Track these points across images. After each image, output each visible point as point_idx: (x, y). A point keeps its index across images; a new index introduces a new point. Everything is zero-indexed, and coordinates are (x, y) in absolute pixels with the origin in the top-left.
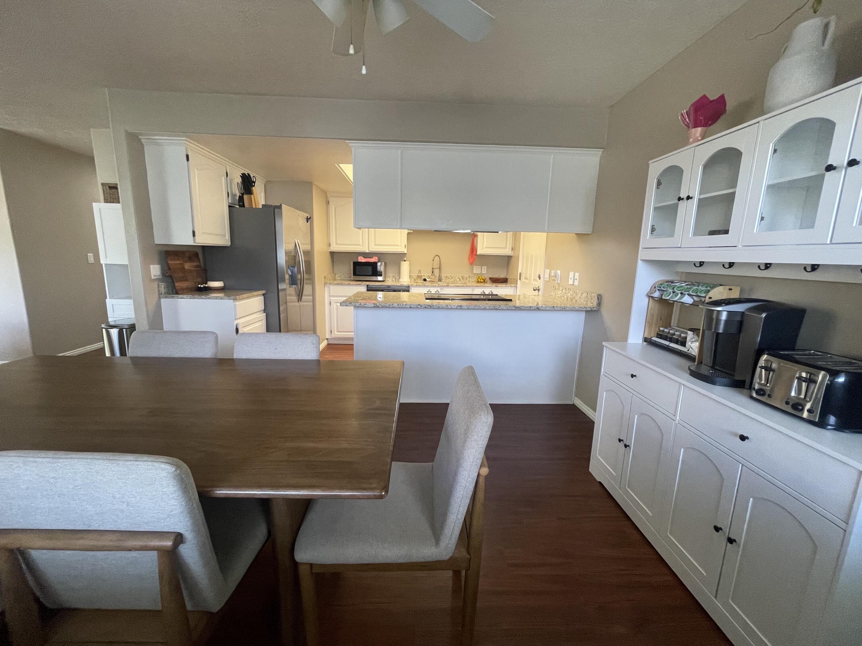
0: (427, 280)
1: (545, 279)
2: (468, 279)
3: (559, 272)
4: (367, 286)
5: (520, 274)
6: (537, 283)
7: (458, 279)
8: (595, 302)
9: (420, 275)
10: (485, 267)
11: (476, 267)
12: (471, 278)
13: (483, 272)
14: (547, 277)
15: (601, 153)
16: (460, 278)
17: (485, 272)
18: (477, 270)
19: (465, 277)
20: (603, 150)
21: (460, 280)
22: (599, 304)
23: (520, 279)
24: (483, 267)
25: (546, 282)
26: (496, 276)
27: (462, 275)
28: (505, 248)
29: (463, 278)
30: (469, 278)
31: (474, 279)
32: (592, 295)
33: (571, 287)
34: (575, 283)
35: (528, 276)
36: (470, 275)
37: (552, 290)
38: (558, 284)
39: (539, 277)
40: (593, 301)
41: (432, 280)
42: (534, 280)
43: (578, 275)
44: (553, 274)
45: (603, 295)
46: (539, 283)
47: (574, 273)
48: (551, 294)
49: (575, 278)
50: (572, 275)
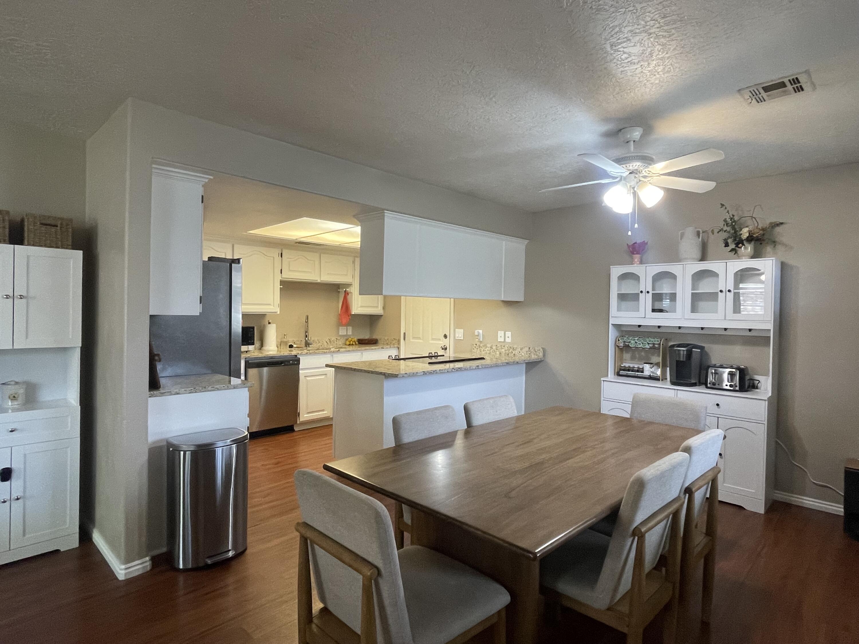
0: (295, 346)
1: (456, 338)
2: (335, 342)
3: (481, 331)
4: (245, 358)
5: (405, 334)
6: (441, 342)
7: (325, 343)
8: (541, 355)
9: (285, 340)
10: (351, 327)
11: (342, 327)
12: (338, 341)
13: (348, 334)
14: (460, 336)
16: (328, 342)
17: (351, 334)
18: (343, 331)
19: (332, 340)
20: (528, 241)
21: (328, 344)
22: (544, 355)
23: (404, 339)
24: (348, 327)
25: (457, 341)
26: (361, 337)
27: (330, 339)
28: (377, 307)
29: (330, 342)
30: (336, 341)
31: (340, 343)
32: (536, 349)
33: (503, 344)
34: (508, 340)
35: (421, 336)
36: (337, 338)
37: (474, 348)
38: (481, 342)
39: (445, 336)
40: (538, 354)
41: (298, 346)
42: (433, 339)
43: (509, 334)
44: (476, 334)
45: (546, 349)
46: (445, 342)
47: (503, 332)
48: (473, 350)
49: (507, 336)
50: (501, 333)
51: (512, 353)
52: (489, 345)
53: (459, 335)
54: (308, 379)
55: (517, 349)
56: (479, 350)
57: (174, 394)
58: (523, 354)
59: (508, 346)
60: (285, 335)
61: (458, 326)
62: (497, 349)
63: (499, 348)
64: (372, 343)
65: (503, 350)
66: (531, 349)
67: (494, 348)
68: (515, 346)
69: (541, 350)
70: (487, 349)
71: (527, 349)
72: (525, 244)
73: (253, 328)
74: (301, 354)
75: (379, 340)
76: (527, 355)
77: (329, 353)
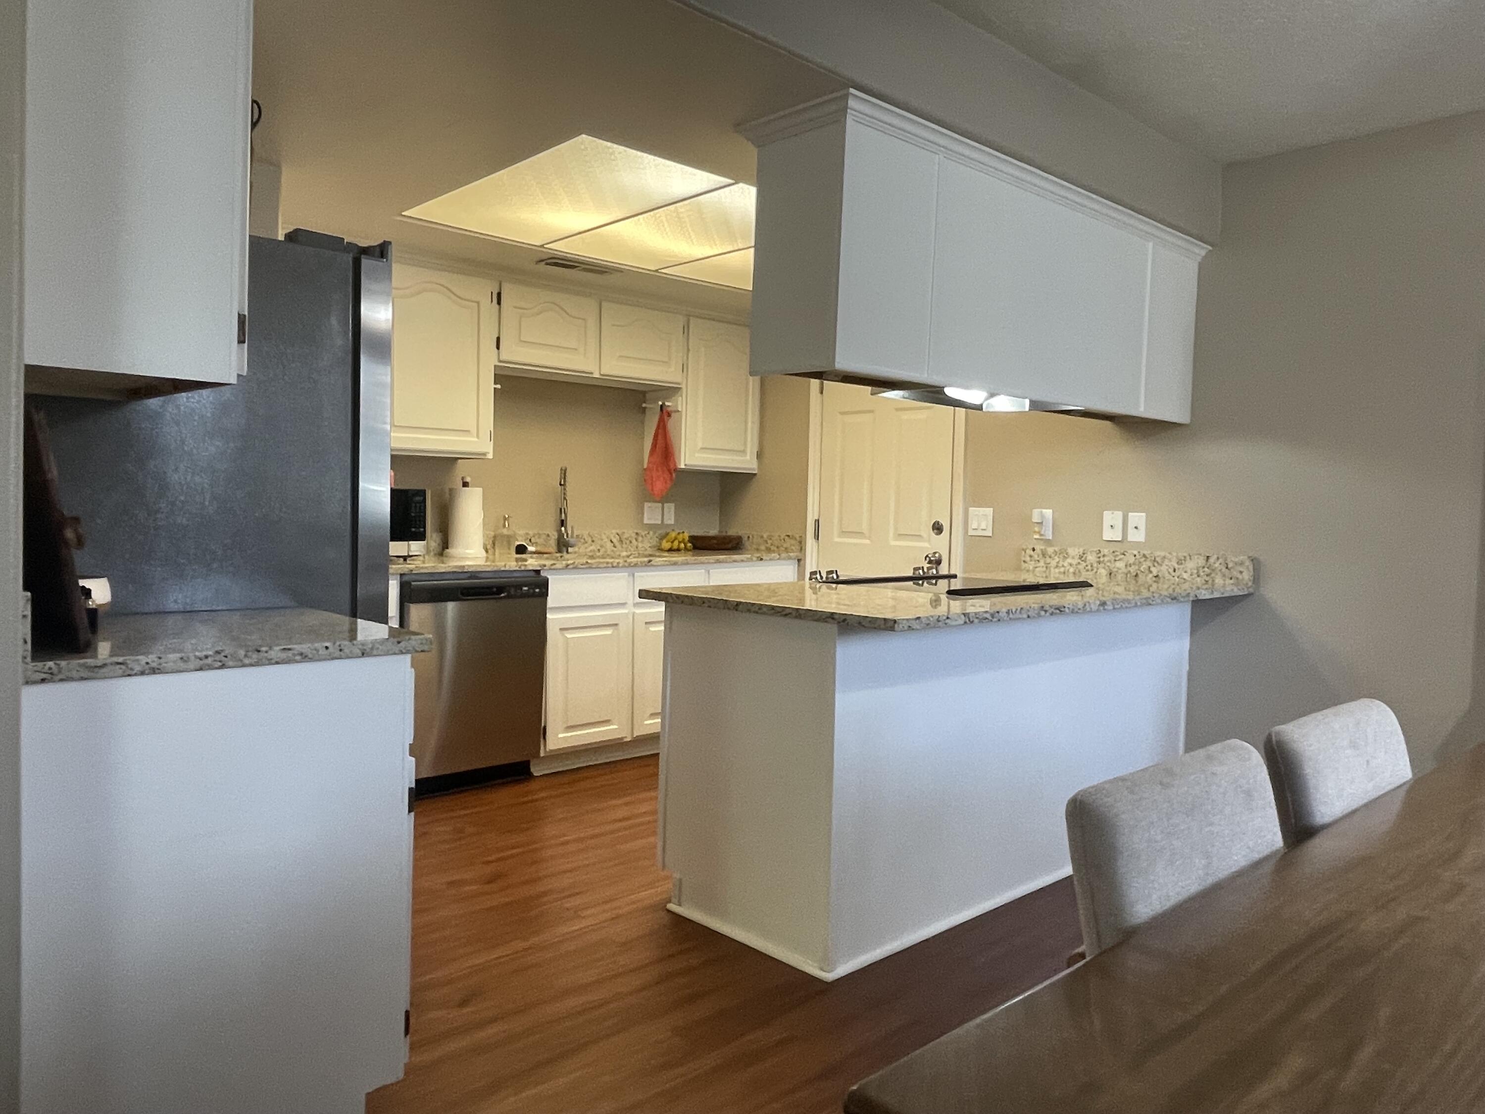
0: (531, 548)
1: (971, 533)
2: (634, 541)
3: (1048, 513)
4: (401, 575)
5: (817, 522)
6: (926, 545)
7: (609, 545)
8: (1247, 576)
9: (505, 532)
10: (672, 506)
11: (650, 504)
12: (640, 539)
13: (666, 522)
14: (983, 526)
15: (1203, 253)
16: (614, 540)
17: (672, 522)
18: (652, 514)
19: (626, 536)
20: (1210, 248)
21: (615, 546)
22: (1257, 580)
23: (817, 537)
24: (666, 505)
25: (973, 542)
26: (699, 532)
27: (620, 533)
28: (744, 452)
29: (621, 541)
30: (636, 540)
31: (646, 545)
32: (1232, 559)
33: (1119, 548)
34: (1137, 536)
35: (865, 528)
36: (638, 532)
37: (1028, 559)
38: (1048, 542)
39: (938, 528)
40: (1235, 573)
41: (539, 549)
42: (900, 536)
43: (1137, 518)
44: (1036, 518)
45: (1261, 558)
46: (938, 544)
47: (1119, 514)
48: (1024, 565)
49: (1131, 525)
50: (1112, 518)
51: (1151, 572)
52: (1074, 551)
53: (979, 525)
54: (569, 635)
55: (1166, 562)
56: (1042, 563)
57: (142, 673)
58: (1185, 576)
59: (1135, 552)
60: (505, 519)
61: (975, 498)
62: (1099, 562)
63: (1106, 559)
64: (730, 546)
65: (1120, 565)
66: (1212, 560)
67: (1091, 558)
68: (1160, 553)
69: (1248, 563)
70: (1069, 560)
71: (1201, 561)
72: (1199, 259)
73: (423, 493)
74: (552, 569)
75: (745, 539)
76: (1199, 579)
77: (624, 566)
